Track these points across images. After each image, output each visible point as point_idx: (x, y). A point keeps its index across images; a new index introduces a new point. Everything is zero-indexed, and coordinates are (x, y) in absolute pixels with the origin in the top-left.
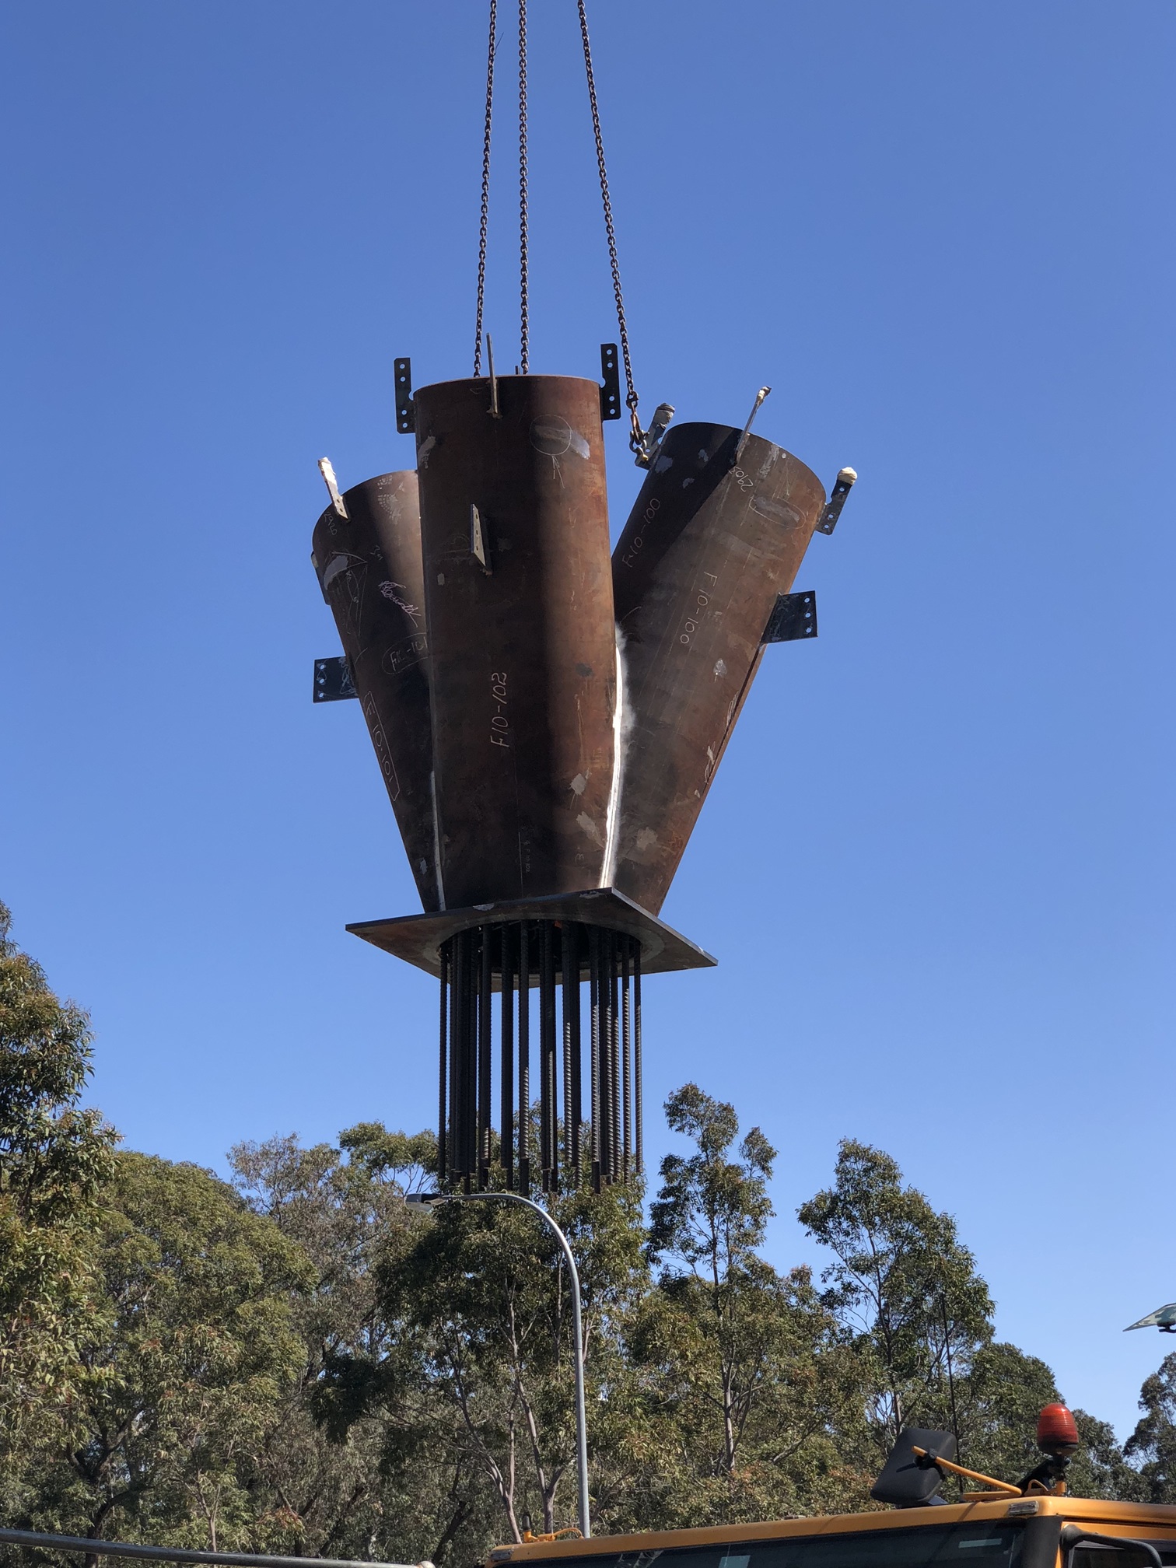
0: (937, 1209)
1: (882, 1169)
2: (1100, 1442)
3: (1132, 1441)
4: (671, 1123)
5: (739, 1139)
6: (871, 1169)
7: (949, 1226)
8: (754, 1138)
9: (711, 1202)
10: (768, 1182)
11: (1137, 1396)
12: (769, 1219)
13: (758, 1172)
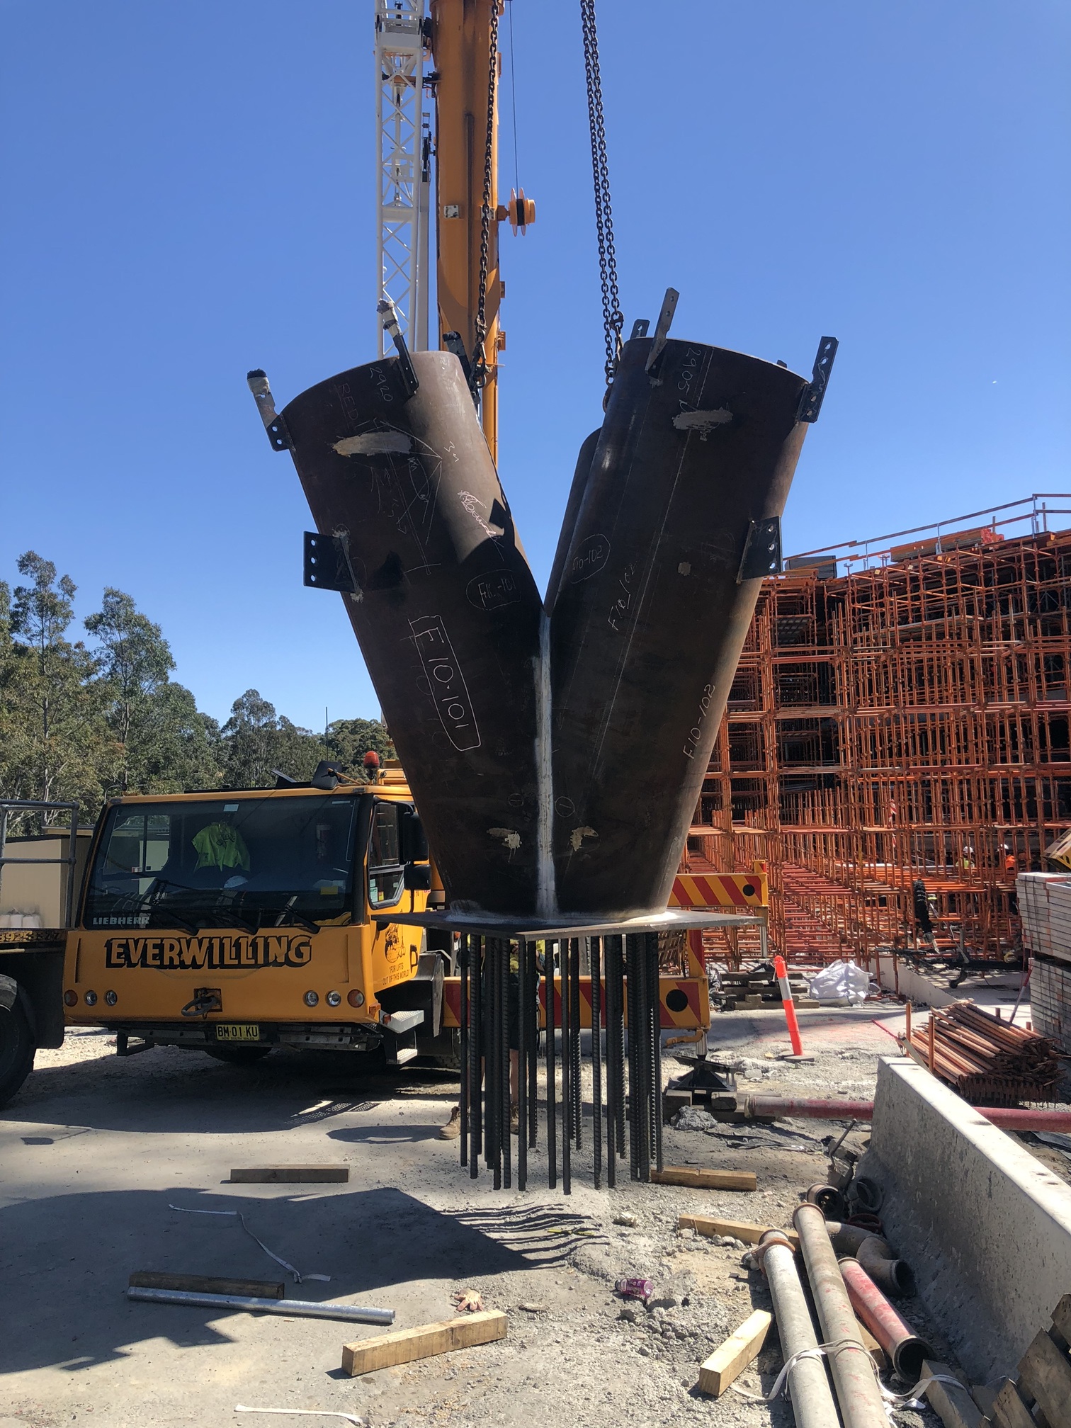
0: (152, 622)
1: (125, 601)
2: (212, 727)
3: (226, 727)
4: (21, 570)
5: (57, 579)
6: (121, 601)
7: (159, 630)
8: (65, 580)
9: (42, 611)
10: (72, 603)
11: (231, 707)
12: (72, 620)
13: (67, 597)
